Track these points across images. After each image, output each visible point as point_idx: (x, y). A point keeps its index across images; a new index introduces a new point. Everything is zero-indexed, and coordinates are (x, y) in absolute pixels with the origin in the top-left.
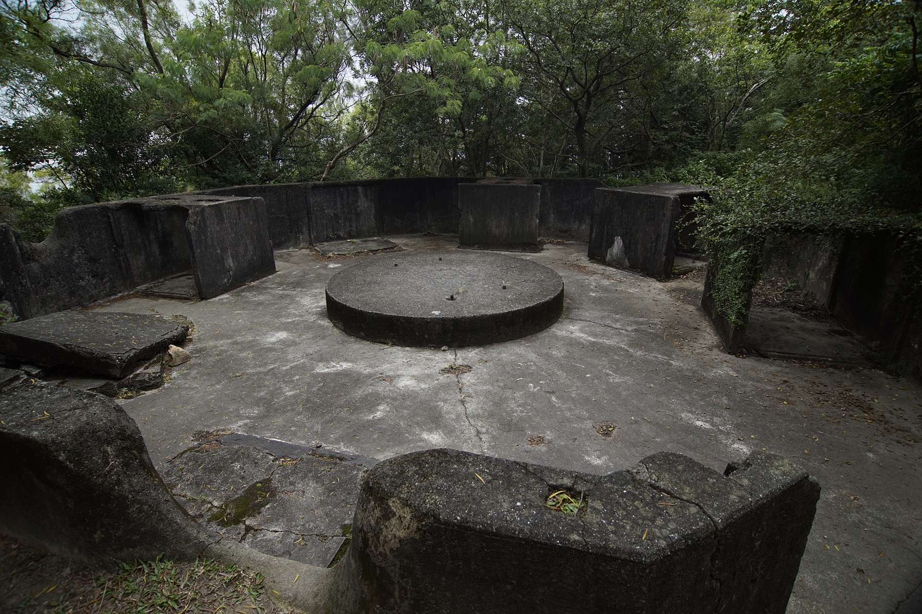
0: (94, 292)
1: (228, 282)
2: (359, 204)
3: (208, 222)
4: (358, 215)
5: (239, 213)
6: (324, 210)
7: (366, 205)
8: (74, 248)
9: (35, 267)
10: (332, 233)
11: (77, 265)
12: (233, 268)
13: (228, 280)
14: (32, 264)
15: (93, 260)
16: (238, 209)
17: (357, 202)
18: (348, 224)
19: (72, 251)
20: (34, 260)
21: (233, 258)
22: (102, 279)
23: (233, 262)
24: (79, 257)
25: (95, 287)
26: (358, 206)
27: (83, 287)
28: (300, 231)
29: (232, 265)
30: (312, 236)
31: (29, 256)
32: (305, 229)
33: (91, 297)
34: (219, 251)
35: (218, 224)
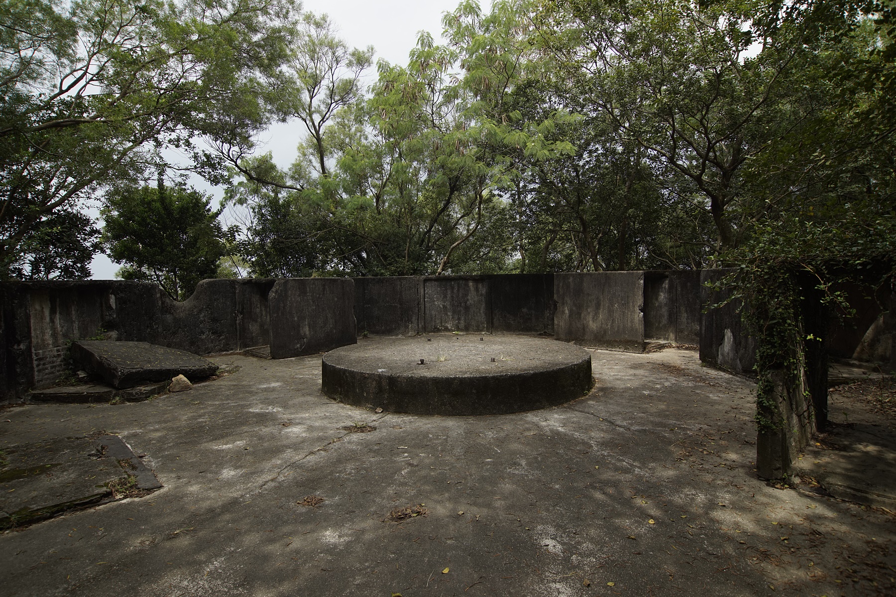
0: (211, 345)
1: (301, 348)
2: (469, 298)
3: (290, 292)
4: (467, 308)
5: (324, 289)
6: (434, 301)
7: (476, 299)
8: (203, 309)
9: (169, 318)
10: (440, 324)
11: (201, 322)
12: (308, 336)
13: (301, 346)
14: (168, 316)
15: (214, 320)
16: (324, 285)
17: (467, 295)
18: (456, 317)
19: (200, 311)
20: (170, 313)
21: (309, 327)
22: (219, 336)
23: (310, 330)
24: (205, 316)
25: (212, 342)
26: (468, 300)
27: (202, 340)
28: (409, 320)
29: (307, 333)
30: (420, 326)
31: (167, 309)
32: (414, 319)
33: (207, 349)
34: (296, 319)
35: (299, 296)
